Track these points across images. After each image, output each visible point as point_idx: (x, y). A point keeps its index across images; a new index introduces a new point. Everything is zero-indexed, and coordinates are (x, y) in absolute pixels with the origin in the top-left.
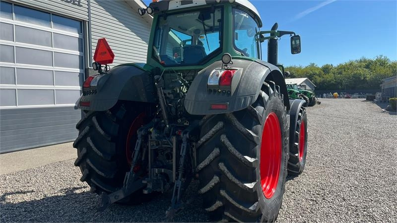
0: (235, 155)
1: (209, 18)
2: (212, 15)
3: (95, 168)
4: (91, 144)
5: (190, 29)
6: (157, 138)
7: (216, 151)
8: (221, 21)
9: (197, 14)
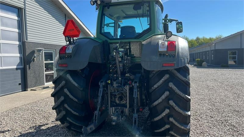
0: (179, 95)
1: (140, 8)
2: (142, 7)
3: (71, 110)
4: (68, 93)
5: (115, 16)
6: (117, 86)
7: (167, 93)
8: (149, 11)
9: (132, 6)
